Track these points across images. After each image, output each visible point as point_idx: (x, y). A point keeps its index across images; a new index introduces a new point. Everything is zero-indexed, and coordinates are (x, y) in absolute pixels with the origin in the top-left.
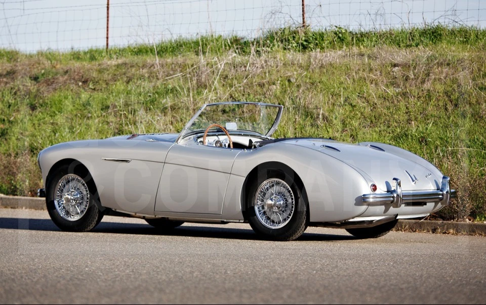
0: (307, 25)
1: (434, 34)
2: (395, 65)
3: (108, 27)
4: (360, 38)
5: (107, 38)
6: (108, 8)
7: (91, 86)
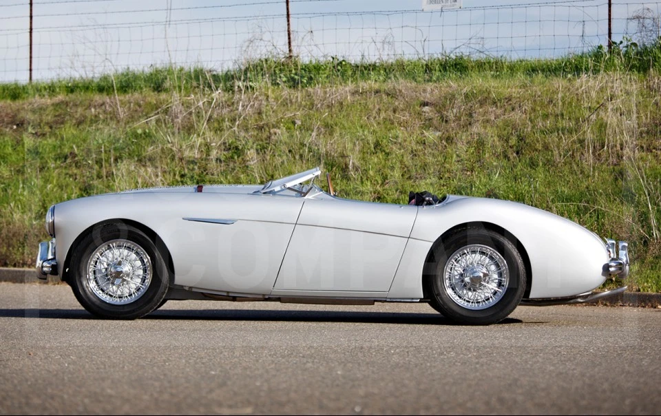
0: (296, 55)
1: (458, 66)
2: (425, 104)
3: (31, 57)
4: (364, 70)
5: (31, 70)
6: (31, 32)
7: (30, 130)
